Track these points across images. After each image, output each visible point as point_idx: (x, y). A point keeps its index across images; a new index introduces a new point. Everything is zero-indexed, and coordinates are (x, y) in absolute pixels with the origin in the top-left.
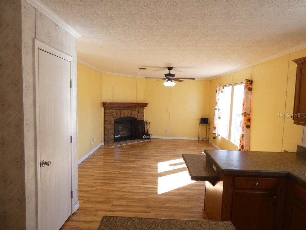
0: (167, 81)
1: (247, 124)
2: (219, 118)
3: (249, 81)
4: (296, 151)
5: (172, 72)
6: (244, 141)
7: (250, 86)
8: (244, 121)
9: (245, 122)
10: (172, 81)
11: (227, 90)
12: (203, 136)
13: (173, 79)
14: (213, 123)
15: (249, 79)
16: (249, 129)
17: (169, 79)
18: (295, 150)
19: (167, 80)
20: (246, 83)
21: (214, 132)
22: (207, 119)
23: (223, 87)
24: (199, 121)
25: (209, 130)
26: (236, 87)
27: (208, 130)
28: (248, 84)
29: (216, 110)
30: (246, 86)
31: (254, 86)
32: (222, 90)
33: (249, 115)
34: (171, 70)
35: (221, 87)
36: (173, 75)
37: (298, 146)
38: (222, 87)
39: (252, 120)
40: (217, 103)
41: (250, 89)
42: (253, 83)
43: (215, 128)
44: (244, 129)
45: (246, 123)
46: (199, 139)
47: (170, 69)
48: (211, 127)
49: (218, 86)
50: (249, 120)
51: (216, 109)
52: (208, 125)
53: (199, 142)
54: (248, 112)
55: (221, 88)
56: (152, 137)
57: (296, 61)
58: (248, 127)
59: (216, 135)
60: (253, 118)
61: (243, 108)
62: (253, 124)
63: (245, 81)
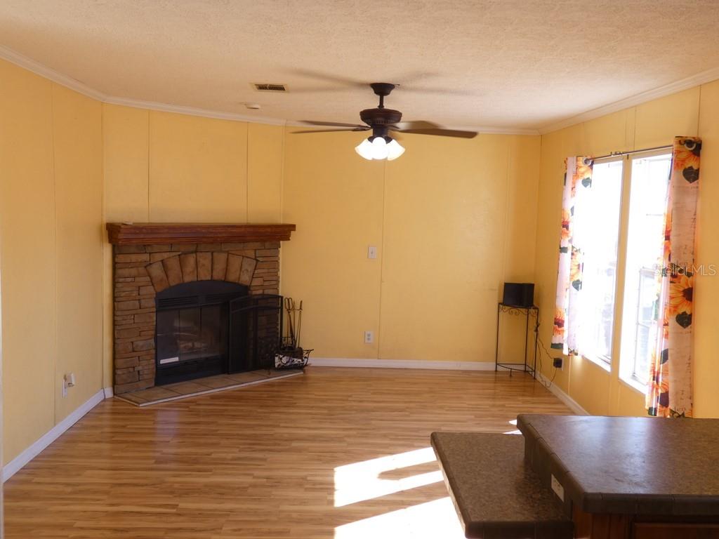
1: (681, 311)
3: (689, 143)
7: (692, 163)
8: (671, 298)
9: (674, 302)
11: (607, 174)
12: (513, 354)
14: (553, 306)
15: (689, 133)
16: (688, 329)
20: (678, 152)
21: (555, 340)
22: (531, 286)
23: (591, 162)
24: (496, 296)
25: (536, 330)
26: (638, 165)
27: (532, 333)
28: (684, 155)
29: (563, 254)
30: (677, 164)
32: (586, 176)
34: (387, 94)
35: (581, 162)
38: (586, 162)
39: (697, 295)
40: (566, 226)
41: (691, 175)
43: (559, 323)
44: (669, 328)
45: (676, 307)
46: (500, 368)
47: (382, 89)
48: (546, 321)
49: (571, 161)
50: (688, 294)
51: (563, 250)
52: (532, 311)
53: (496, 380)
54: (685, 262)
55: (584, 168)
56: (313, 361)
58: (685, 320)
59: (566, 352)
61: (667, 248)
62: (704, 309)
63: (672, 141)
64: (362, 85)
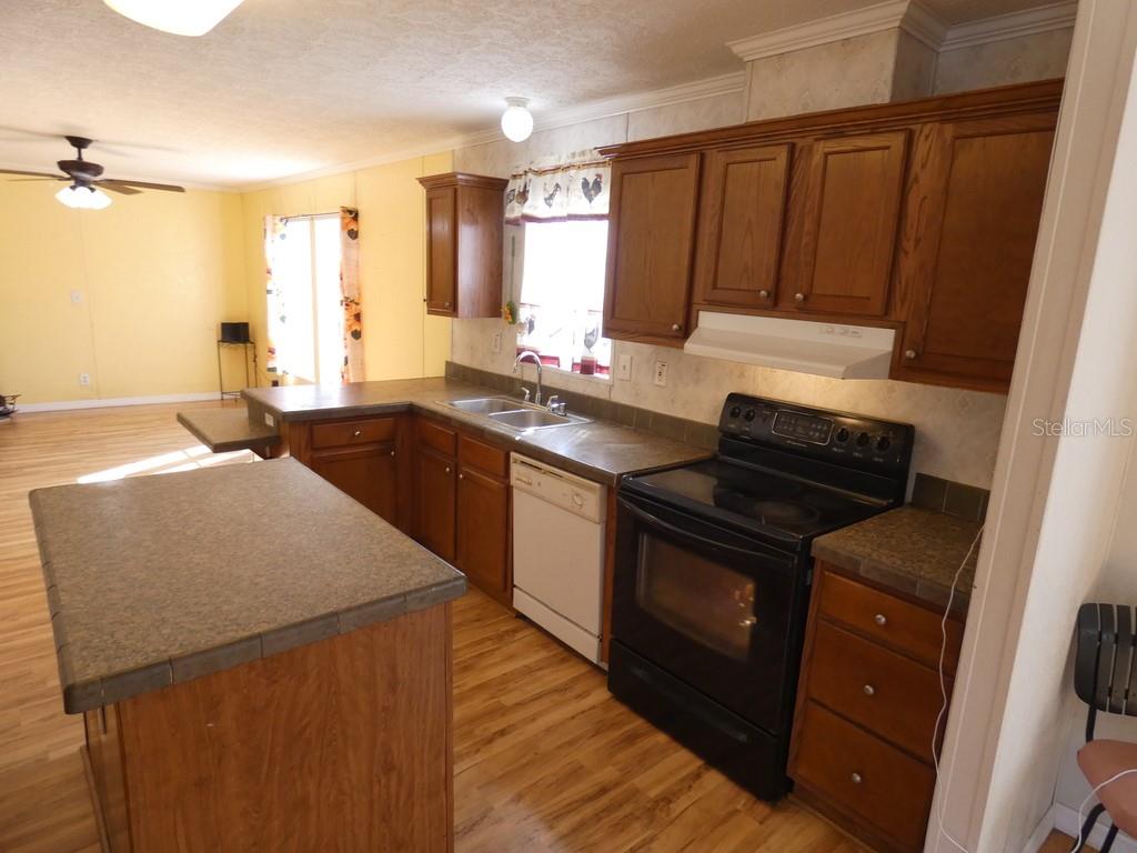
0: (73, 188)
1: (354, 329)
2: (283, 319)
3: (350, 212)
4: (443, 374)
5: (89, 155)
6: (351, 374)
7: (353, 226)
8: (347, 320)
9: (349, 323)
10: (92, 190)
11: (298, 228)
12: (236, 382)
13: (96, 183)
14: (266, 339)
15: (350, 206)
16: (359, 341)
17: (81, 182)
18: (441, 372)
19: (72, 183)
20: (343, 218)
21: (270, 366)
22: (246, 325)
23: (286, 220)
24: (215, 334)
25: (255, 361)
26: (319, 223)
27: (251, 364)
28: (346, 221)
29: (269, 296)
30: (344, 226)
31: (364, 226)
32: (282, 233)
33: (357, 304)
34: (85, 147)
35: (277, 221)
36: (97, 169)
37: (448, 364)
38: (282, 220)
39: (364, 318)
40: (269, 272)
41: (353, 234)
42: (360, 218)
43: (272, 351)
44: (348, 341)
45: (350, 326)
46: (225, 397)
47: (80, 143)
48: (262, 351)
49: (269, 219)
50: (358, 317)
51: (269, 292)
52: (249, 345)
53: (223, 406)
54: (353, 295)
55: (280, 225)
56: (20, 407)
57: (422, 181)
58: (357, 335)
59: (279, 372)
60: (367, 311)
61: (342, 286)
62: (368, 325)
63: (339, 210)
64: (58, 136)
